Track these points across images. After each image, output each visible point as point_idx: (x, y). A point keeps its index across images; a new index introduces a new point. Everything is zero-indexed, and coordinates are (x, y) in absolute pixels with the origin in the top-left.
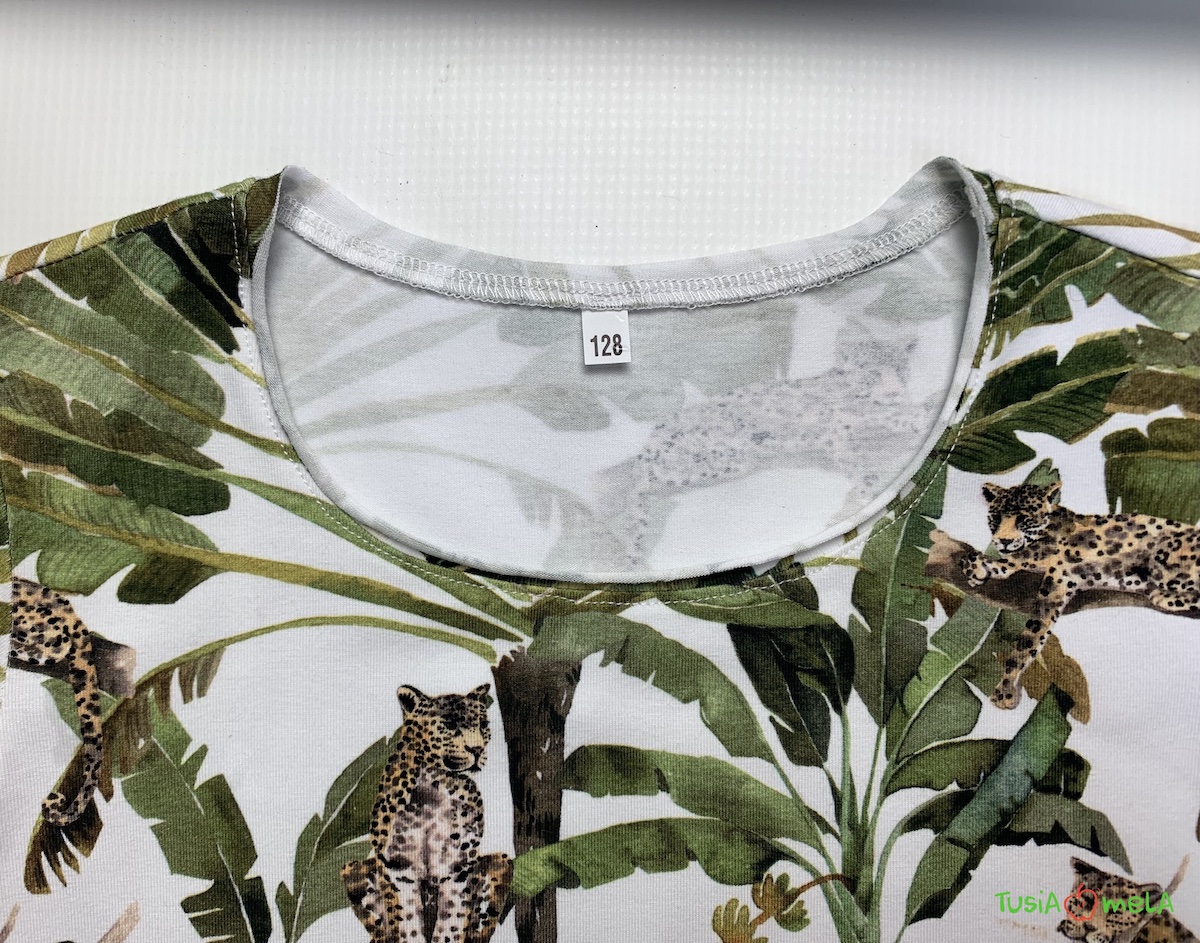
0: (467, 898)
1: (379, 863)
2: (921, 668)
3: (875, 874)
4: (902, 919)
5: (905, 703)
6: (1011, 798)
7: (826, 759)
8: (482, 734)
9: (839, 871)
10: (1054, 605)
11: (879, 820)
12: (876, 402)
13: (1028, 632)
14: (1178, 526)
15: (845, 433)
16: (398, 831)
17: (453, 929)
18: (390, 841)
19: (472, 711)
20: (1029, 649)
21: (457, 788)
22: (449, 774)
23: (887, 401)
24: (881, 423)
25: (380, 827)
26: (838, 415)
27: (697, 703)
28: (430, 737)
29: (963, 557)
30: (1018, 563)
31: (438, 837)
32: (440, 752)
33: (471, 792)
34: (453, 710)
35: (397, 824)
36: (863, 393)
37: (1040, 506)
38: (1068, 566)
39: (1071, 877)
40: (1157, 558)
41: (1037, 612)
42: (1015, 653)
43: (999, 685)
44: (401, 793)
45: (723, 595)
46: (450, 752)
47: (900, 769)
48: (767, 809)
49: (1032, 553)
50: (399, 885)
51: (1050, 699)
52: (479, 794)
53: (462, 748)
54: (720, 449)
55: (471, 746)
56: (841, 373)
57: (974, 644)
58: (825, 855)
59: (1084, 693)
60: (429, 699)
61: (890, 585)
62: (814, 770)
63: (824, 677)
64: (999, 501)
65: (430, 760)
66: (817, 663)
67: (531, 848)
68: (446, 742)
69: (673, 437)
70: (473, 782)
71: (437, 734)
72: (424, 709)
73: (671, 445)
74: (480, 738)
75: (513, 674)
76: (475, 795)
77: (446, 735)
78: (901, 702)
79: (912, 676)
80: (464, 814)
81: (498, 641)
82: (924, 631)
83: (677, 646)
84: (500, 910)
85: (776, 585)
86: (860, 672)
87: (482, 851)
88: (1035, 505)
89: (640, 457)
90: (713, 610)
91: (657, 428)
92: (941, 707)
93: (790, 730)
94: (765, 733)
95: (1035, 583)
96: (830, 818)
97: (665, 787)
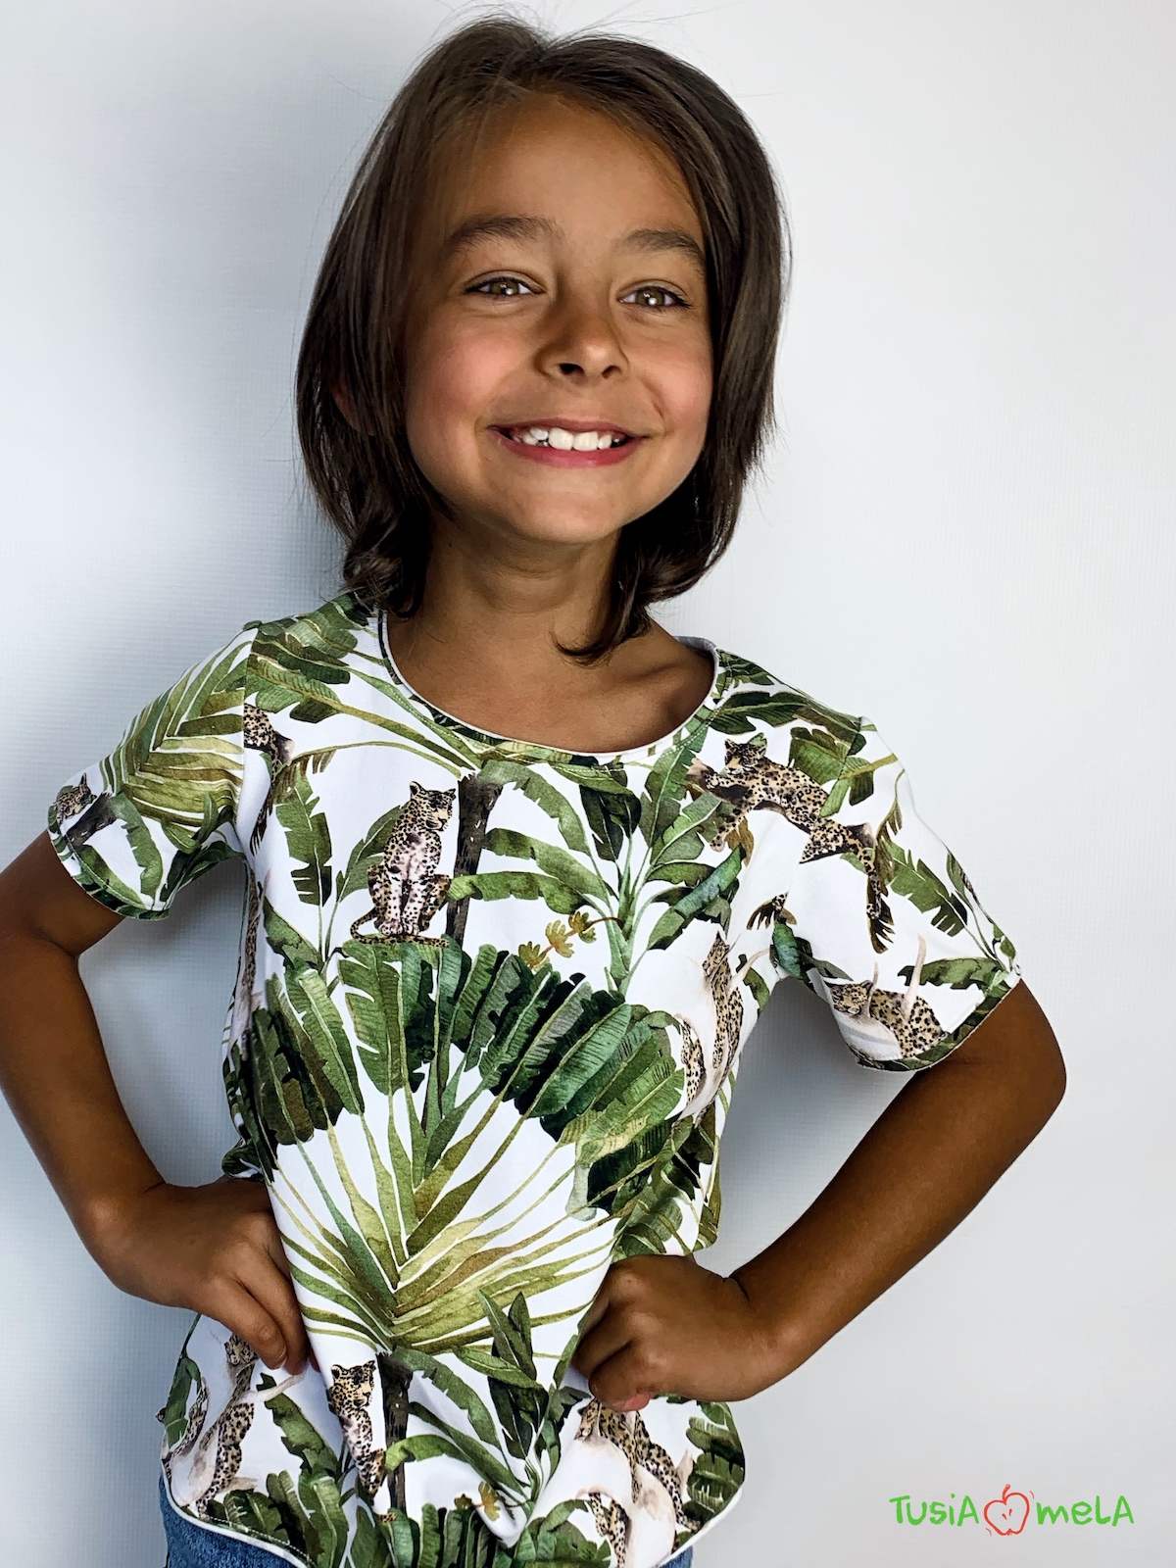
0: (425, 894)
1: (385, 868)
4: (646, 946)
10: (750, 804)
13: (733, 814)
17: (415, 909)
18: (392, 858)
25: (389, 851)
27: (557, 819)
30: (736, 781)
31: (416, 860)
41: (740, 806)
42: (725, 824)
47: (657, 870)
50: (393, 881)
57: (705, 815)
62: (611, 862)
63: (624, 819)
75: (468, 786)
81: (463, 768)
84: (440, 903)
85: (607, 771)
86: (643, 820)
87: (437, 872)
97: (534, 858)
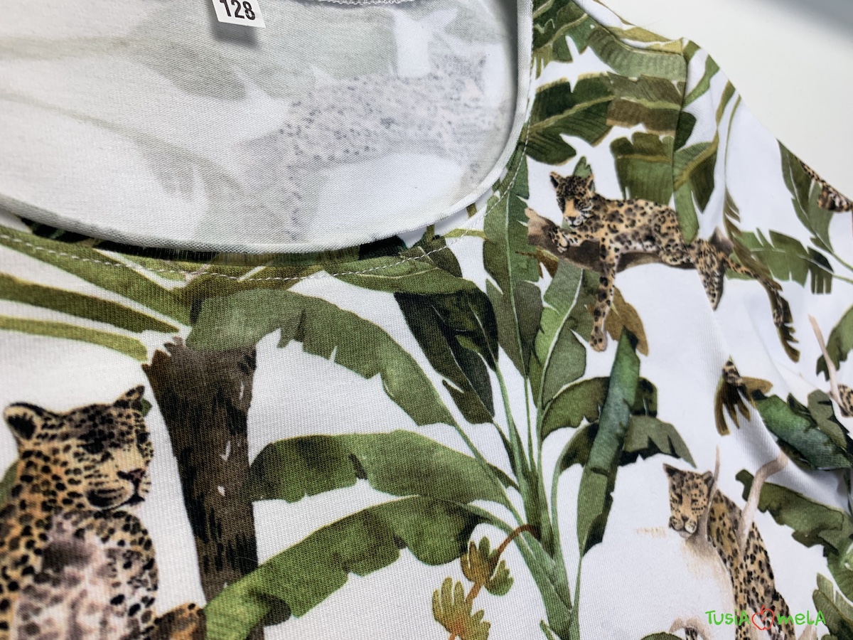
2: (542, 323)
3: (550, 516)
5: (538, 354)
6: (621, 424)
7: (493, 414)
8: (141, 450)
9: (525, 522)
11: (543, 464)
12: (466, 105)
14: (660, 206)
15: (448, 126)
16: (25, 617)
19: (123, 424)
20: (606, 300)
21: (112, 531)
22: (97, 515)
23: (473, 104)
24: (473, 121)
26: (441, 112)
28: (64, 469)
29: (550, 230)
32: (81, 488)
33: (133, 533)
34: (95, 425)
35: (24, 608)
36: (455, 96)
37: (585, 193)
38: (612, 236)
39: (665, 481)
40: (655, 230)
43: (593, 332)
44: (25, 558)
45: (382, 265)
46: (97, 484)
48: (458, 474)
49: (589, 227)
51: (625, 339)
52: (145, 532)
53: (113, 476)
54: (356, 128)
55: (126, 470)
56: (436, 78)
58: (511, 509)
59: (642, 332)
60: (56, 416)
61: (508, 253)
64: (561, 187)
65: (66, 502)
66: (469, 326)
67: (225, 586)
68: (88, 473)
69: (312, 114)
70: (136, 519)
71: (74, 463)
72: (51, 432)
73: (311, 121)
74: (138, 457)
76: (140, 535)
77: (87, 463)
78: (535, 354)
79: (537, 330)
80: (127, 566)
82: (538, 291)
83: (353, 317)
88: (582, 192)
89: (282, 131)
90: (379, 280)
91: (294, 105)
92: (562, 355)
93: (461, 391)
94: (442, 397)
95: (596, 250)
96: (507, 470)
